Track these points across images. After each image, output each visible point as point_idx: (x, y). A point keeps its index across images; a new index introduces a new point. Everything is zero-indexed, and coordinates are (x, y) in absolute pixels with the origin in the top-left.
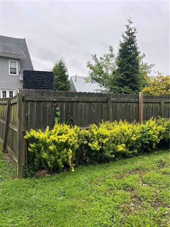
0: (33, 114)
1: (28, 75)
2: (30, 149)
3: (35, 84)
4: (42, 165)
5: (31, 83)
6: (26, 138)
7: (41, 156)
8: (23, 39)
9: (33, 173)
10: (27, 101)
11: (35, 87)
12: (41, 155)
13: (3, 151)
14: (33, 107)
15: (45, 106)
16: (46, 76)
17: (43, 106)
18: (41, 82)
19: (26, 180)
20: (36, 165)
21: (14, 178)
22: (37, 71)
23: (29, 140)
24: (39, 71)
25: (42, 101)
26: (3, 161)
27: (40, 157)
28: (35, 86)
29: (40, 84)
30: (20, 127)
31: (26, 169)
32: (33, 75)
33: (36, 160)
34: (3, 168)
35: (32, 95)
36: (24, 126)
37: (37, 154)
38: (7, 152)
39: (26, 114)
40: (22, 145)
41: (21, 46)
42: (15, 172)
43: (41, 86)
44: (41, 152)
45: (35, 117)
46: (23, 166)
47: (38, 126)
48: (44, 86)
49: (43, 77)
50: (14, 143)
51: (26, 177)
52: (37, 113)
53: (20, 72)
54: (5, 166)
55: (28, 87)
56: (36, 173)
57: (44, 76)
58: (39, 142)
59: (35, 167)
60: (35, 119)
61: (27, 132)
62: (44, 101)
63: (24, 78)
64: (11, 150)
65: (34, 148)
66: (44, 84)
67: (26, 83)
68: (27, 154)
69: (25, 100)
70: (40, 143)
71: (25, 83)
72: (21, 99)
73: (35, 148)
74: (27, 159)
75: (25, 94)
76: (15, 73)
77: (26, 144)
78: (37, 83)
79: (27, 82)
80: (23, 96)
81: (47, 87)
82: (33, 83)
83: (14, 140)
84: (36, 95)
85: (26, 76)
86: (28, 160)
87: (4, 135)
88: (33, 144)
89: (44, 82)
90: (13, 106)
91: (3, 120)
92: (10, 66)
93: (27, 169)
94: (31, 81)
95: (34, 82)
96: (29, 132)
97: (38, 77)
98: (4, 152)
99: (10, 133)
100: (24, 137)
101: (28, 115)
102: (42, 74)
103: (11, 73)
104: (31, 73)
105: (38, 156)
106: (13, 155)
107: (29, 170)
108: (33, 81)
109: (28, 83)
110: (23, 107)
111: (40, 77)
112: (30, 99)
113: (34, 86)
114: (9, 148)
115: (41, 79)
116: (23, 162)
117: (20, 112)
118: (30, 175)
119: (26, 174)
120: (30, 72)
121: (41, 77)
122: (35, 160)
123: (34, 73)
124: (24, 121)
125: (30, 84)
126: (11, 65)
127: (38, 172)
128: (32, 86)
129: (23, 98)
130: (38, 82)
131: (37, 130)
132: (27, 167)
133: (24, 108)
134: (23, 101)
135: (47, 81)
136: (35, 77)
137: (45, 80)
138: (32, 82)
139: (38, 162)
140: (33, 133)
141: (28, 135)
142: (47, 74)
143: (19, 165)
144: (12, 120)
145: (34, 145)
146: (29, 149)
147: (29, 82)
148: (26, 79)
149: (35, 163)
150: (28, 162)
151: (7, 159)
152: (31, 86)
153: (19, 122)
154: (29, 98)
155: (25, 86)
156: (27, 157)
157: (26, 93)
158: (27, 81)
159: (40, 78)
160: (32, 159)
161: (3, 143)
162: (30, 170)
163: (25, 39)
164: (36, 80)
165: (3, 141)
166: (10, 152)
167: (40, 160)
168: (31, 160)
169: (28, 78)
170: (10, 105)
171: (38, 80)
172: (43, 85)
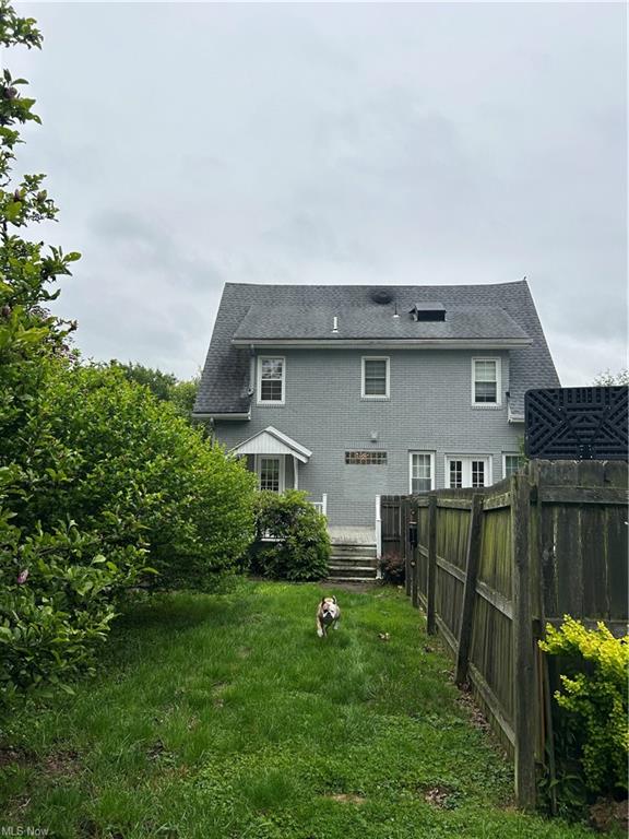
0: (571, 553)
1: (545, 407)
2: (564, 698)
3: (569, 437)
4: (618, 780)
5: (555, 435)
6: (547, 648)
7: (611, 739)
8: (518, 283)
9: (578, 803)
10: (549, 505)
11: (570, 447)
12: (615, 734)
13: (457, 683)
14: (570, 528)
15: (619, 527)
16: (616, 402)
17: (612, 524)
18: (594, 429)
19: (549, 826)
20: (591, 773)
21: (502, 802)
22: (578, 389)
23: (558, 659)
24: (584, 389)
25: (608, 505)
26: (460, 721)
27: (607, 740)
28: (573, 444)
29: (588, 437)
30: (522, 599)
31: (548, 777)
32: (562, 404)
33: (591, 752)
34: (461, 750)
35: (566, 482)
36: (536, 598)
37: (595, 725)
38: (470, 690)
39: (546, 552)
40: (532, 676)
41: (513, 306)
42: (505, 779)
43: (593, 445)
44: (610, 718)
45: (581, 567)
46: (536, 764)
47: (594, 605)
48: (606, 444)
49: (600, 409)
50: (498, 660)
51: (548, 812)
52: (585, 550)
53: (508, 394)
54: (467, 743)
55: (542, 447)
56: (593, 809)
57: (607, 403)
58: (601, 675)
59: (585, 779)
60: (580, 575)
61: (549, 626)
62: (614, 505)
63: (529, 415)
64: (484, 683)
65: (578, 698)
66: (607, 433)
67: (537, 433)
68: (553, 718)
69: (539, 503)
70: (607, 680)
71: (533, 434)
72: (527, 499)
73: (584, 698)
74: (551, 736)
75: (541, 480)
76: (493, 399)
77: (547, 676)
78: (578, 432)
79: (542, 429)
80: (532, 485)
81: (619, 444)
82: (565, 433)
83: (497, 648)
84: (579, 480)
85: (536, 409)
86: (556, 743)
87: (461, 622)
88: (575, 681)
89: (607, 426)
90: (491, 520)
91: (457, 565)
92: (477, 377)
93: (554, 782)
94: (553, 425)
95: (568, 430)
96: (557, 626)
97: (581, 410)
98: (459, 687)
99: (481, 617)
100: (540, 646)
101: (551, 558)
102: (598, 395)
103: (478, 399)
104: (556, 397)
105: (597, 734)
106: (495, 706)
107: (559, 787)
108: (563, 426)
109: (542, 436)
110: (532, 528)
111: (587, 409)
112: (557, 497)
113: (566, 444)
114: (477, 676)
115: (596, 417)
116: (535, 747)
117: (521, 543)
118: (564, 808)
119: (549, 801)
120: (551, 395)
121: (594, 409)
122: (587, 749)
123: (566, 398)
124: (539, 580)
125: (551, 439)
126: (479, 374)
127: (598, 806)
128: (559, 444)
129: (534, 492)
130: (582, 429)
131: (588, 619)
132: (551, 769)
133: (538, 530)
134: (534, 503)
135: (618, 424)
136: (568, 410)
137: (611, 418)
138: (559, 431)
139: (597, 762)
140: (573, 632)
141: (553, 640)
142: (617, 396)
143: (520, 756)
144: (487, 570)
145: (578, 685)
146: (557, 695)
147: (548, 431)
148: (537, 419)
149: (589, 765)
150: (555, 751)
151: (471, 715)
152: (554, 444)
153: (518, 584)
154: (555, 493)
155: (534, 444)
156: (554, 729)
157: (544, 475)
158: (542, 426)
159: (591, 412)
160: (570, 741)
161: (456, 651)
162: (566, 789)
163: (525, 282)
164: (574, 423)
165: (458, 644)
166: (482, 692)
167: (607, 753)
168: (566, 743)
169: (544, 417)
170: (481, 515)
171: (582, 420)
172: (602, 437)
